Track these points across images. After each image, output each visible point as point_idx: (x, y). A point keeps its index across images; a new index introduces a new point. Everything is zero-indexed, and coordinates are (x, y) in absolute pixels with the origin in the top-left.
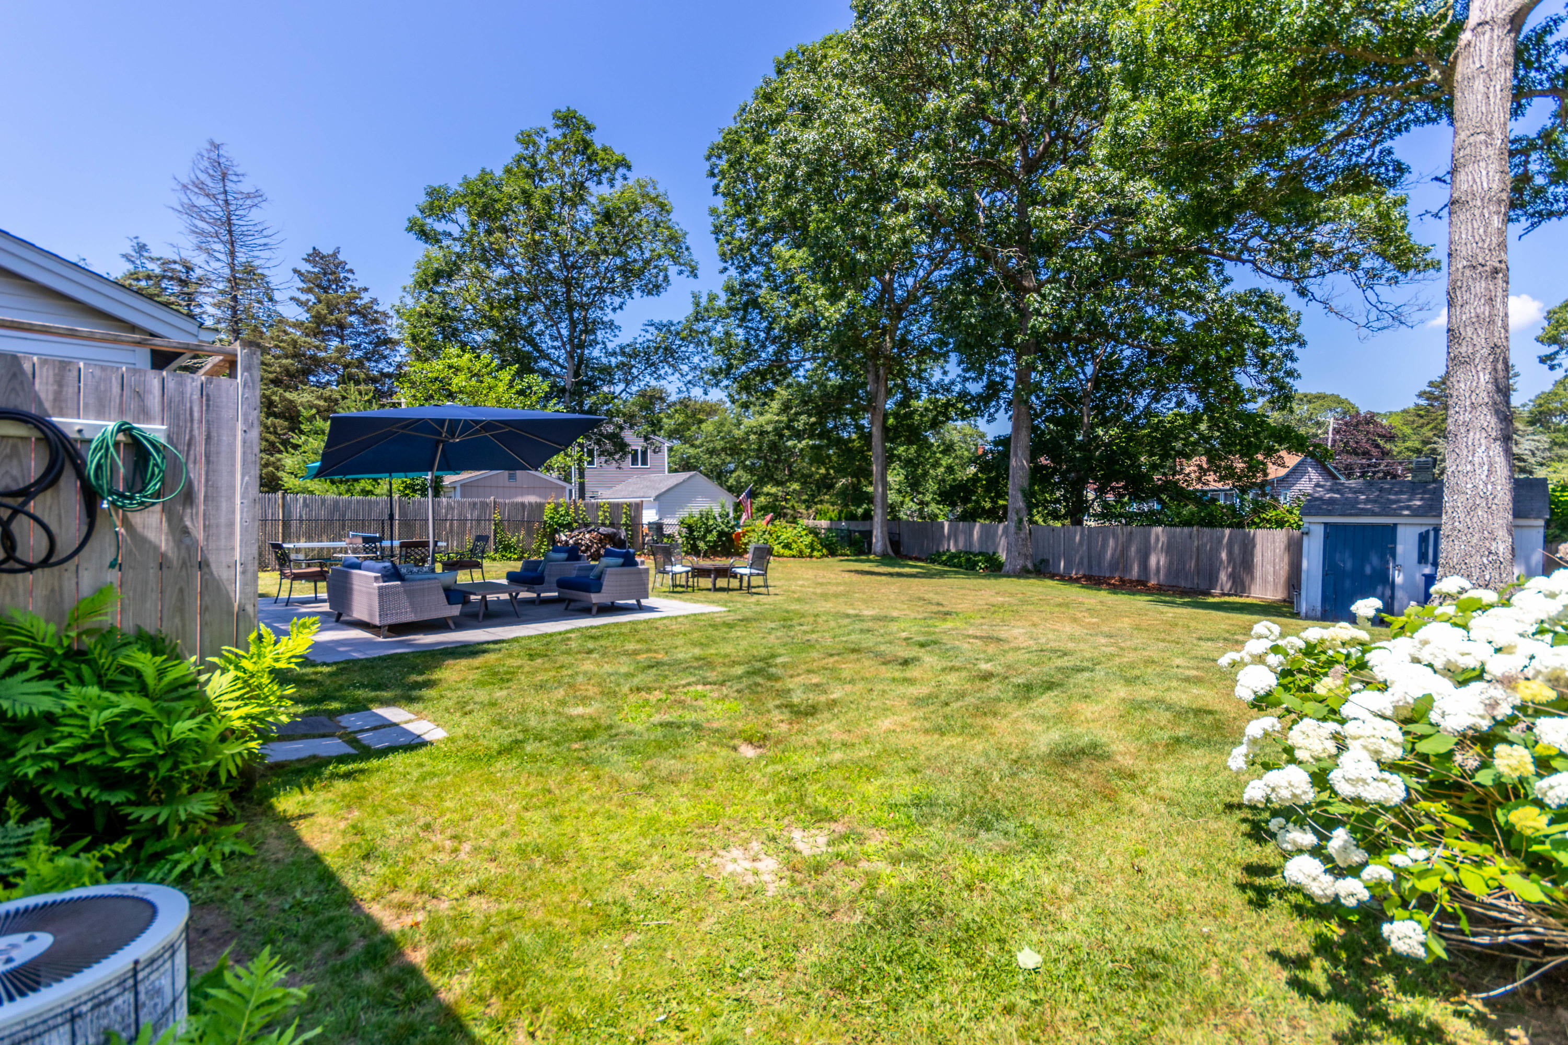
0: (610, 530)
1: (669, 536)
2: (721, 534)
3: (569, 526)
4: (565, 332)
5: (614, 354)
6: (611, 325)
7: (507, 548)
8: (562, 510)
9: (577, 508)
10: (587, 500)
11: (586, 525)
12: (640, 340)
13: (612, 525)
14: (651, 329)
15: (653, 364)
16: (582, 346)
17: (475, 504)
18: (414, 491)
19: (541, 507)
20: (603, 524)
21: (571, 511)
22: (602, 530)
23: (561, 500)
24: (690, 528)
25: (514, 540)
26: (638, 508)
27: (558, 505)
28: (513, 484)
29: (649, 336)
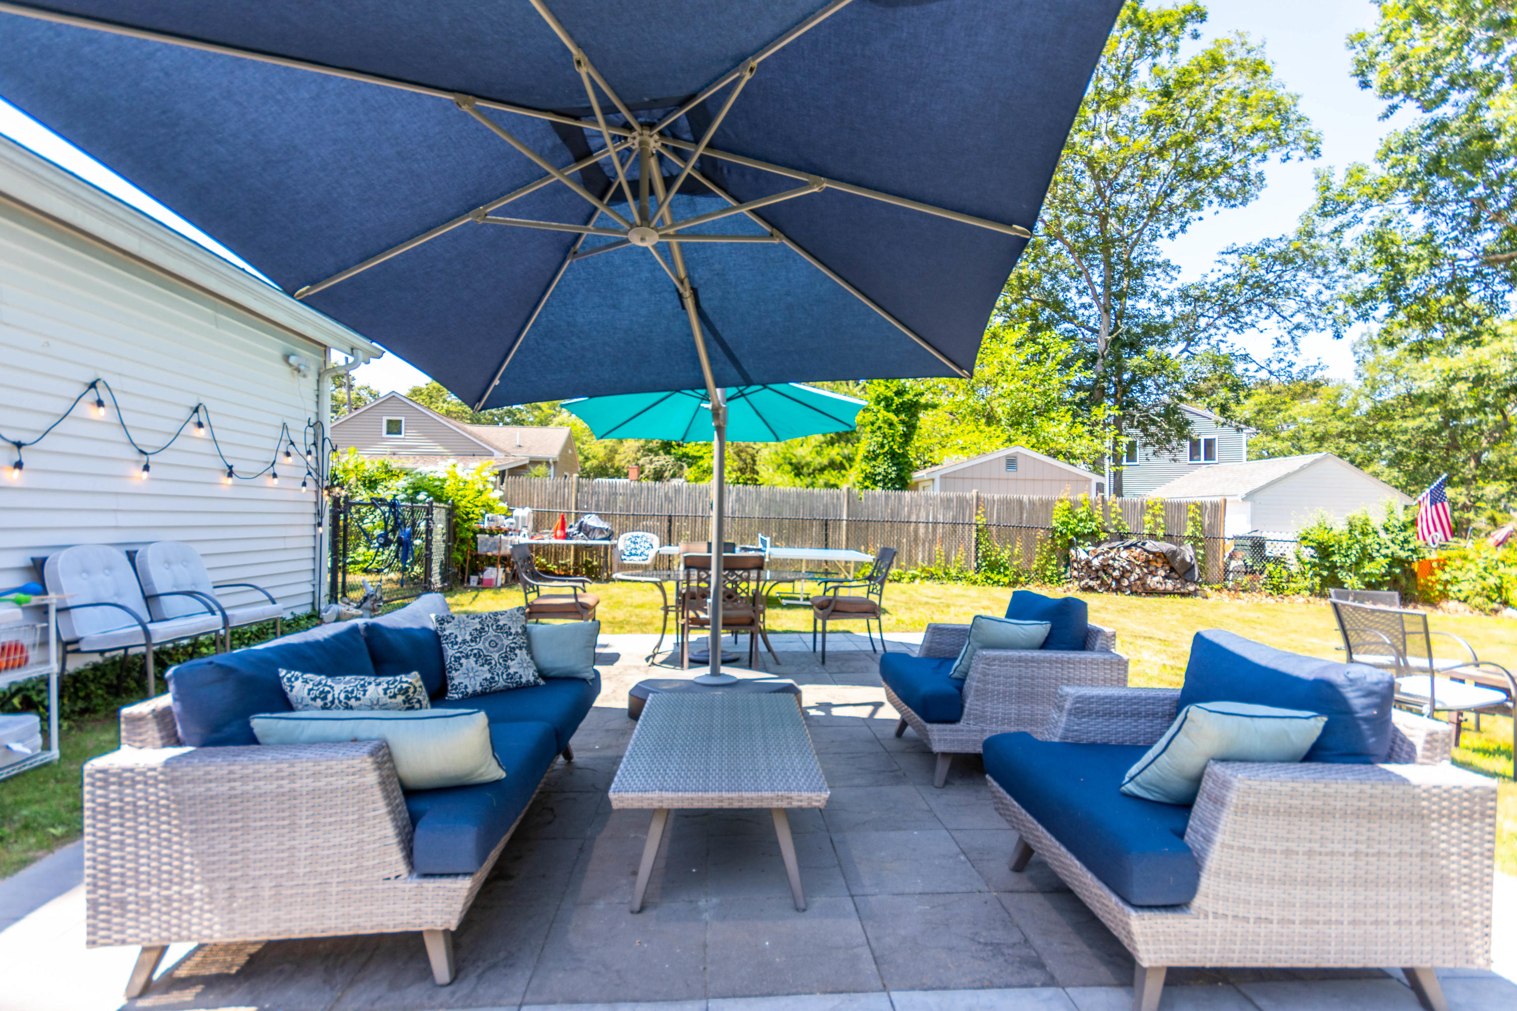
0: (1165, 547)
1: (1277, 561)
2: (1395, 561)
3: (1092, 537)
4: (1097, 278)
5: (1169, 302)
6: (1166, 265)
7: (994, 566)
8: (1082, 512)
9: (1106, 509)
10: (1127, 498)
11: (1122, 537)
12: (1212, 278)
13: (1168, 537)
14: (1233, 259)
15: (1233, 309)
16: (1121, 295)
17: (949, 500)
18: (875, 483)
19: (1047, 506)
20: (1152, 536)
21: (1098, 514)
22: (1150, 545)
23: (1081, 497)
24: (1324, 551)
25: (1005, 555)
26: (1218, 510)
27: (1076, 504)
28: (1012, 474)
29: (1229, 270)
